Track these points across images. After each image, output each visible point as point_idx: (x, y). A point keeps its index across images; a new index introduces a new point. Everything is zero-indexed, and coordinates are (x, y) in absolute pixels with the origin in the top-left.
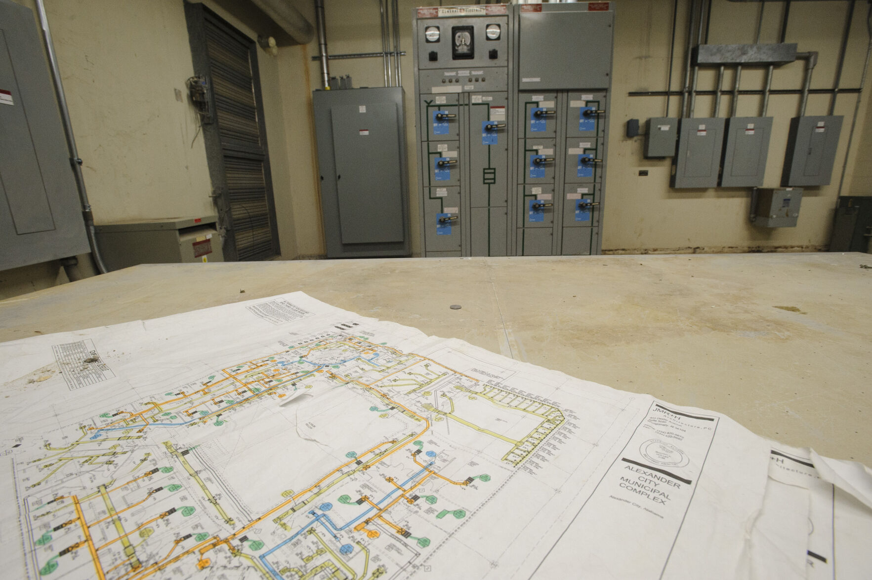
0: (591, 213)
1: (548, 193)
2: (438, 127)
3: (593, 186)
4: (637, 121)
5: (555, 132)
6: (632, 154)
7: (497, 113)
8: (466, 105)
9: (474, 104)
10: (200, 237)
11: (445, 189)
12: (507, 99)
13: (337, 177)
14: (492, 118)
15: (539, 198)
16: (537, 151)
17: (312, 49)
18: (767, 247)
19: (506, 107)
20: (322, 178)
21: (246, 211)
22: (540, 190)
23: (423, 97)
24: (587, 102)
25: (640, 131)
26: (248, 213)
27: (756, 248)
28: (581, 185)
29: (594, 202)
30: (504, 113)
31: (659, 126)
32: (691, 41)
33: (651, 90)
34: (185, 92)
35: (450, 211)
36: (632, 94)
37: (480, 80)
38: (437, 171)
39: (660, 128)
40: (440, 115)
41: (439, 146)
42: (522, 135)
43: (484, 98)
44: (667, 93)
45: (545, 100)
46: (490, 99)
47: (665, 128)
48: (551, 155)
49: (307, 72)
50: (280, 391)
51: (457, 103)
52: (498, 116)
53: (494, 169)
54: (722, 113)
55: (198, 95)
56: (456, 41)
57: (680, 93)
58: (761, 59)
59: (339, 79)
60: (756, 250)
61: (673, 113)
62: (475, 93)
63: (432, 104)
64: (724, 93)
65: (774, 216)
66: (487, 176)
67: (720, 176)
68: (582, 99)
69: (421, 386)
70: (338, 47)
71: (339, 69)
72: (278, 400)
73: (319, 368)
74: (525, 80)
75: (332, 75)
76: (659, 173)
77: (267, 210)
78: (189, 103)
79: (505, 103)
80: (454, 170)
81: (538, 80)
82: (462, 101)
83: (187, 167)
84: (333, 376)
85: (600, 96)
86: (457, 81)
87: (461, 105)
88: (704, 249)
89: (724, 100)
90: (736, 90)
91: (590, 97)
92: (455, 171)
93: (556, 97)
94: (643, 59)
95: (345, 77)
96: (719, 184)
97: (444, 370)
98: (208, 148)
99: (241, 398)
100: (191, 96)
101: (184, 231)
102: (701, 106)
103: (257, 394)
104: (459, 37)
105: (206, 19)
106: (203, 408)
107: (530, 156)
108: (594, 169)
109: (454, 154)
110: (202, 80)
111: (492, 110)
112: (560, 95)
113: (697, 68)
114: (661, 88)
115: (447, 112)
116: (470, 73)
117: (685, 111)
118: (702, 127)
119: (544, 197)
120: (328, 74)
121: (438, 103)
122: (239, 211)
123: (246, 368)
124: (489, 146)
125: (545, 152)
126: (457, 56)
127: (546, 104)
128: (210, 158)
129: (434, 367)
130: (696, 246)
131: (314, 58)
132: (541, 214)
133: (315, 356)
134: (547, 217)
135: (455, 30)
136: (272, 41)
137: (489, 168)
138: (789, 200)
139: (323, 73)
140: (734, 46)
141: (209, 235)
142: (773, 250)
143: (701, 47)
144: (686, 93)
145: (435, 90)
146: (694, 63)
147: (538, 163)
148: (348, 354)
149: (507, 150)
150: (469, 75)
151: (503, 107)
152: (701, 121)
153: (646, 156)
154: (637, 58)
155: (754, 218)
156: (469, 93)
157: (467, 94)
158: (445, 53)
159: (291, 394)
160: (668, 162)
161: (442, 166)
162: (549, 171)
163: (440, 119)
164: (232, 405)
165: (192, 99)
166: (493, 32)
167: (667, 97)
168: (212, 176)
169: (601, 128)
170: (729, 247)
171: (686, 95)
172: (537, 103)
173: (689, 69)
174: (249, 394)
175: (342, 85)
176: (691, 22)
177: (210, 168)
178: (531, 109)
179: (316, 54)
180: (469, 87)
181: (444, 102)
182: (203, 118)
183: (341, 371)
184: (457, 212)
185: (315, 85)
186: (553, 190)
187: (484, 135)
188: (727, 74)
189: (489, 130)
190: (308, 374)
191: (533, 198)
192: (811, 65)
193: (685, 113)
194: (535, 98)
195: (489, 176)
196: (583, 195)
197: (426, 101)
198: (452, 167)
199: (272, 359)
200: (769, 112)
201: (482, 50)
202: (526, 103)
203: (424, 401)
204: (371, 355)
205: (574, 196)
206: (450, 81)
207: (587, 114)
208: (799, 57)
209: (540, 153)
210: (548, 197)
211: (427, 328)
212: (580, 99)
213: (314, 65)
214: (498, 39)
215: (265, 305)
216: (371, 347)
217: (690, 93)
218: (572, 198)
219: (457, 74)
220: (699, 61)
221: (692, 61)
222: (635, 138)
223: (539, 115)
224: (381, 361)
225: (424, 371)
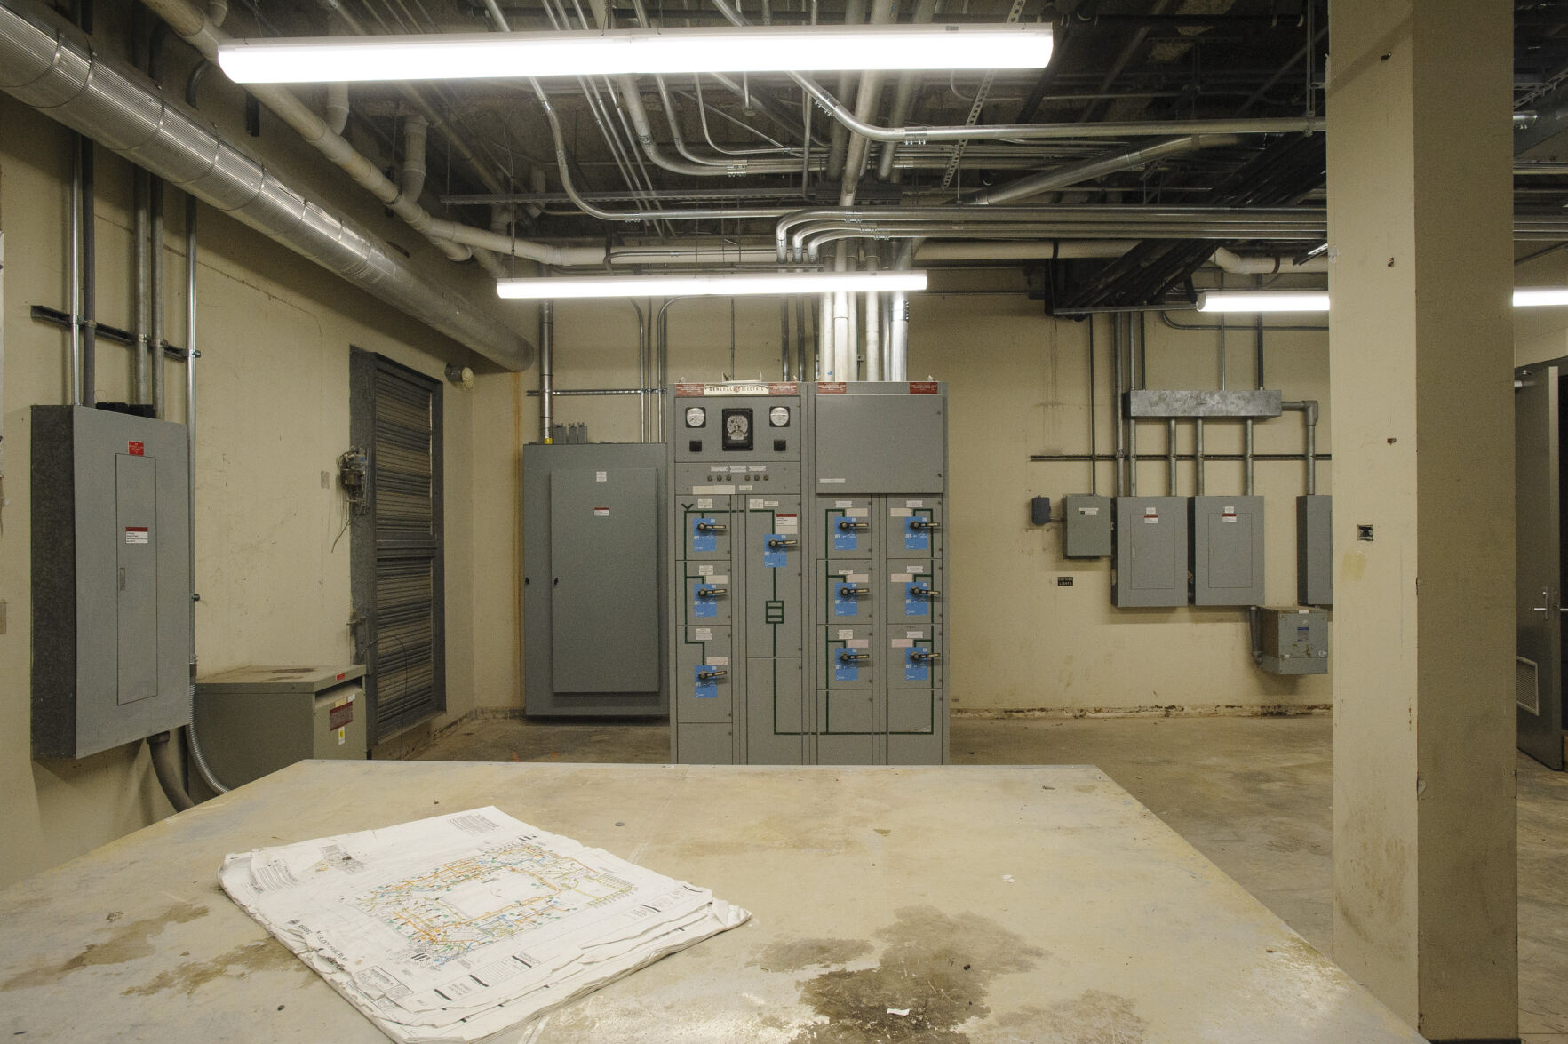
0: (930, 668)
1: (862, 638)
2: (701, 540)
3: (930, 628)
4: (1047, 500)
5: (871, 550)
6: (1044, 550)
7: (786, 524)
8: (741, 511)
9: (752, 511)
10: (339, 700)
11: (708, 630)
12: (800, 504)
13: (553, 582)
14: (778, 531)
15: (849, 645)
16: (844, 577)
17: (528, 379)
18: (1295, 706)
19: (799, 515)
20: (527, 581)
21: (398, 642)
22: (851, 633)
23: (680, 500)
24: (915, 510)
25: (1053, 515)
26: (401, 644)
27: (1275, 707)
28: (912, 627)
29: (932, 652)
30: (796, 524)
31: (1081, 509)
32: (1120, 383)
33: (1065, 454)
34: (334, 471)
35: (716, 662)
36: (1035, 458)
37: (761, 478)
38: (697, 603)
39: (1083, 513)
40: (702, 526)
41: (701, 567)
42: (822, 554)
43: (767, 503)
44: (1092, 458)
45: (854, 506)
46: (776, 504)
47: (1091, 512)
48: (865, 583)
49: (517, 412)
50: (481, 877)
51: (728, 508)
52: (787, 527)
53: (782, 602)
54: (1184, 489)
55: (352, 476)
56: (728, 427)
57: (1113, 458)
58: (1227, 412)
59: (568, 427)
60: (1275, 711)
61: (1104, 489)
62: (755, 495)
63: (691, 509)
64: (1180, 457)
65: (1287, 656)
66: (771, 612)
67: (1191, 587)
68: (908, 506)
69: (564, 875)
70: (569, 378)
71: (569, 412)
72: (480, 881)
73: (505, 865)
74: (823, 481)
75: (557, 422)
76: (1091, 581)
77: (430, 636)
78: (337, 488)
79: (796, 510)
80: (723, 602)
81: (842, 481)
82: (733, 507)
83: (321, 583)
84: (513, 870)
85: (932, 503)
86: (729, 479)
87: (735, 511)
88: (1183, 709)
89: (1183, 470)
90: (1200, 454)
91: (919, 503)
92: (724, 604)
93: (871, 503)
94: (1050, 407)
95: (576, 425)
96: (1192, 600)
97: (581, 867)
98: (355, 549)
99: (458, 879)
100: (343, 477)
101: (322, 694)
102: (1148, 479)
103: (467, 878)
104: (732, 422)
105: (379, 369)
106: (437, 884)
107: (835, 584)
108: (930, 604)
109: (723, 579)
110: (361, 455)
111: (778, 519)
112: (875, 500)
113: (1133, 422)
114: (1083, 450)
115: (713, 521)
116: (748, 469)
117: (1124, 485)
118: (1151, 511)
119: (857, 644)
120: (551, 418)
121: (700, 507)
122: (389, 642)
123: (457, 864)
124: (774, 568)
125: (856, 579)
126: (728, 446)
127: (856, 512)
128: (355, 565)
129: (577, 866)
130: (1169, 705)
131: (531, 393)
132: (853, 669)
133: (503, 858)
134: (864, 672)
135: (727, 413)
136: (467, 373)
137: (775, 601)
138: (1307, 629)
139: (542, 417)
140: (1185, 393)
141: (352, 695)
142: (1305, 711)
143: (1132, 393)
144: (1122, 457)
145: (697, 490)
146: (1127, 416)
147: (847, 594)
148: (525, 857)
149: (800, 575)
150: (745, 471)
151: (794, 515)
152: (1150, 501)
153: (1065, 555)
154: (1038, 405)
155: (1259, 656)
156: (746, 495)
157: (743, 496)
158: (712, 440)
159: (488, 877)
160: (1104, 564)
161: (704, 596)
162: (864, 605)
163: (703, 530)
164: (453, 883)
165: (343, 483)
166: (780, 415)
167: (1091, 463)
168: (354, 590)
169: (937, 545)
170: (1227, 707)
171: (1121, 461)
172: (843, 511)
173: (1121, 422)
174: (462, 878)
175: (572, 437)
176: (1116, 357)
177: (353, 578)
178: (835, 519)
179: (535, 387)
180: (746, 488)
181: (710, 507)
182: (354, 507)
183: (519, 867)
184: (726, 664)
185: (529, 436)
186: (871, 634)
187: (767, 553)
188: (1183, 433)
189: (775, 547)
190: (498, 868)
191: (841, 644)
192: (1311, 421)
193: (1122, 489)
194: (840, 504)
195: (775, 613)
196: (916, 641)
197: (684, 505)
198: (720, 597)
199: (474, 859)
200: (1258, 489)
201: (763, 438)
202: (827, 511)
203: (562, 882)
204: (540, 858)
205: (902, 643)
206: (719, 479)
207: (916, 528)
208: (1288, 407)
209: (849, 580)
210: (863, 643)
211: (585, 841)
212: (904, 506)
213: (529, 404)
214: (787, 425)
215: (463, 819)
216: (541, 853)
217: (1127, 458)
218: (899, 646)
219: (729, 469)
220: (1132, 415)
221: (1123, 412)
222: (1047, 526)
223: (846, 528)
224: (545, 862)
225: (570, 867)
